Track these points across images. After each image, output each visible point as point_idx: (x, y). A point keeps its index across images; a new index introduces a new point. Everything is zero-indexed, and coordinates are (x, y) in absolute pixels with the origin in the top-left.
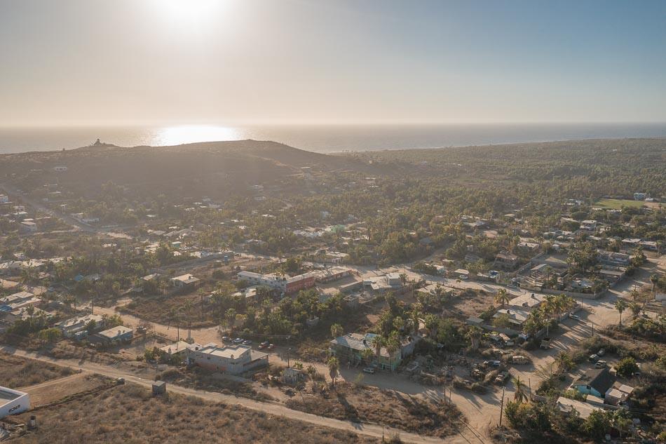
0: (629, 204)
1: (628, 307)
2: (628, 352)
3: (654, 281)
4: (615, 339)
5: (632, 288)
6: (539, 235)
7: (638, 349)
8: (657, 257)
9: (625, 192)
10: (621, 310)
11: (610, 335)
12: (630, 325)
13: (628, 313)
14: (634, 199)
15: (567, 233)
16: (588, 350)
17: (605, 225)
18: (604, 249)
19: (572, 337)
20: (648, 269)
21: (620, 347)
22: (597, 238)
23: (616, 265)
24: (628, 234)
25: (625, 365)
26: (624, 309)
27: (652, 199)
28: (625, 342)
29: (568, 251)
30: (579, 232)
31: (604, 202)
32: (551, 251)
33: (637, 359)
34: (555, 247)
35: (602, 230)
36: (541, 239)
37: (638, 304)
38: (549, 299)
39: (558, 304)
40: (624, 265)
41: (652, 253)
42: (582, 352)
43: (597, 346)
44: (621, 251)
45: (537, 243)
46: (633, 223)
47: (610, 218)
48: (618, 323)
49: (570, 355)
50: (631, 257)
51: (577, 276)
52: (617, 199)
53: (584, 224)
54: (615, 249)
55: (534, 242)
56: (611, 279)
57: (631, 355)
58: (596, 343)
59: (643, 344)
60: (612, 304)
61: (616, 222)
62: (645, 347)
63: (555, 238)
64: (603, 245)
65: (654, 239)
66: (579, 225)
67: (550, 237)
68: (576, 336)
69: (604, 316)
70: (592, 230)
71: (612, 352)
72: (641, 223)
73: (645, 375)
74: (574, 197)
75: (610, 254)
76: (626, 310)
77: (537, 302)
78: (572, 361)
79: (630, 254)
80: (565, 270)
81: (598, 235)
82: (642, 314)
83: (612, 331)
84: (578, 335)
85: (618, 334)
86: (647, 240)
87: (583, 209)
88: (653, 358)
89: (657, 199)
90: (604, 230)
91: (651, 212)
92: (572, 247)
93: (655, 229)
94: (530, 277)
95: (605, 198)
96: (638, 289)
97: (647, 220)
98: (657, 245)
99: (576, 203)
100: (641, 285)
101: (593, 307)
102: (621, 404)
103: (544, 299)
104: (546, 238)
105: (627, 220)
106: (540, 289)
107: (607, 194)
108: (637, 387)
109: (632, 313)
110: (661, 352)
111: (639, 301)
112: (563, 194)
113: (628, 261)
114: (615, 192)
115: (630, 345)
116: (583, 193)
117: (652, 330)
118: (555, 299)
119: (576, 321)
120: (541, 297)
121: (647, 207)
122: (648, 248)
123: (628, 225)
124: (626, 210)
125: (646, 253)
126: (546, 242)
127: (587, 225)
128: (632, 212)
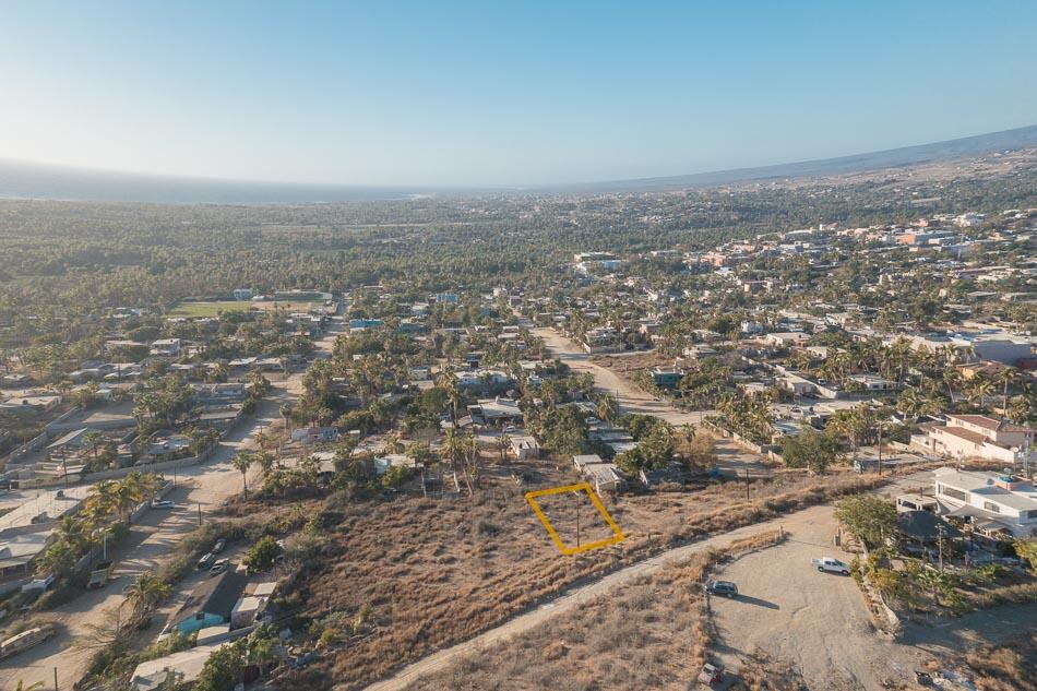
0: (228, 306)
1: (253, 460)
2: (263, 529)
3: (286, 414)
4: (238, 516)
5: (256, 431)
6: (57, 378)
7: (277, 519)
8: (285, 379)
9: (219, 289)
10: (243, 469)
11: (231, 513)
12: (260, 487)
13: (255, 470)
14: (235, 300)
15: (124, 366)
16: (194, 551)
17: (197, 344)
18: (201, 380)
19: (161, 540)
20: (274, 398)
21: (249, 526)
22: (185, 367)
23: (226, 402)
24: (237, 352)
25: (260, 551)
26: (248, 466)
27: (262, 297)
28: (255, 515)
29: (132, 397)
30: (150, 362)
31: (187, 308)
32: (95, 403)
33: (277, 534)
34: (102, 395)
35: (192, 352)
36: (65, 386)
37: (269, 452)
38: (102, 490)
39: (125, 493)
40: (239, 399)
41: (276, 375)
42: (182, 558)
43: (210, 538)
44: (230, 379)
45: (54, 394)
46: (240, 335)
47: (203, 332)
48: (241, 490)
49: (161, 575)
50: (247, 386)
51: (157, 436)
52: (207, 300)
53: (156, 346)
54: (219, 379)
55: (46, 394)
56: (220, 425)
57: (268, 531)
58: (208, 533)
59: (282, 510)
60: (228, 463)
61: (213, 337)
62: (287, 512)
63: (99, 378)
64: (199, 376)
65: (276, 354)
66: (147, 350)
67: (85, 378)
68: (169, 537)
69: (215, 486)
70: (175, 355)
71: (236, 539)
72: (253, 333)
73: (292, 555)
74: (125, 304)
75: (213, 387)
76: (252, 466)
77: (71, 504)
78: (165, 583)
79: (244, 382)
80: (131, 431)
81: (187, 361)
82: (275, 465)
83: (233, 506)
84: (174, 533)
85: (243, 507)
86: (266, 357)
87: (150, 322)
88: (299, 525)
89: (270, 297)
90: (194, 351)
91: (264, 316)
92: (141, 388)
93: (275, 339)
94: (49, 460)
95: (187, 301)
96: (265, 430)
97: (259, 327)
98: (282, 362)
99: (133, 314)
100: (269, 424)
101: (196, 478)
102: (259, 618)
103: (91, 493)
104: (76, 382)
105: (232, 331)
106: (79, 477)
107: (190, 295)
108: (282, 578)
109: (261, 468)
110: (309, 512)
111: (270, 447)
112: (100, 299)
113: (244, 392)
114: (203, 290)
115: (265, 517)
116: (144, 297)
117: (294, 483)
118: (116, 485)
119: (166, 511)
120: (82, 492)
121: (257, 309)
122: (270, 369)
123: (234, 338)
124: (225, 316)
125: (268, 376)
126: (77, 389)
127: (162, 347)
128: (237, 318)
